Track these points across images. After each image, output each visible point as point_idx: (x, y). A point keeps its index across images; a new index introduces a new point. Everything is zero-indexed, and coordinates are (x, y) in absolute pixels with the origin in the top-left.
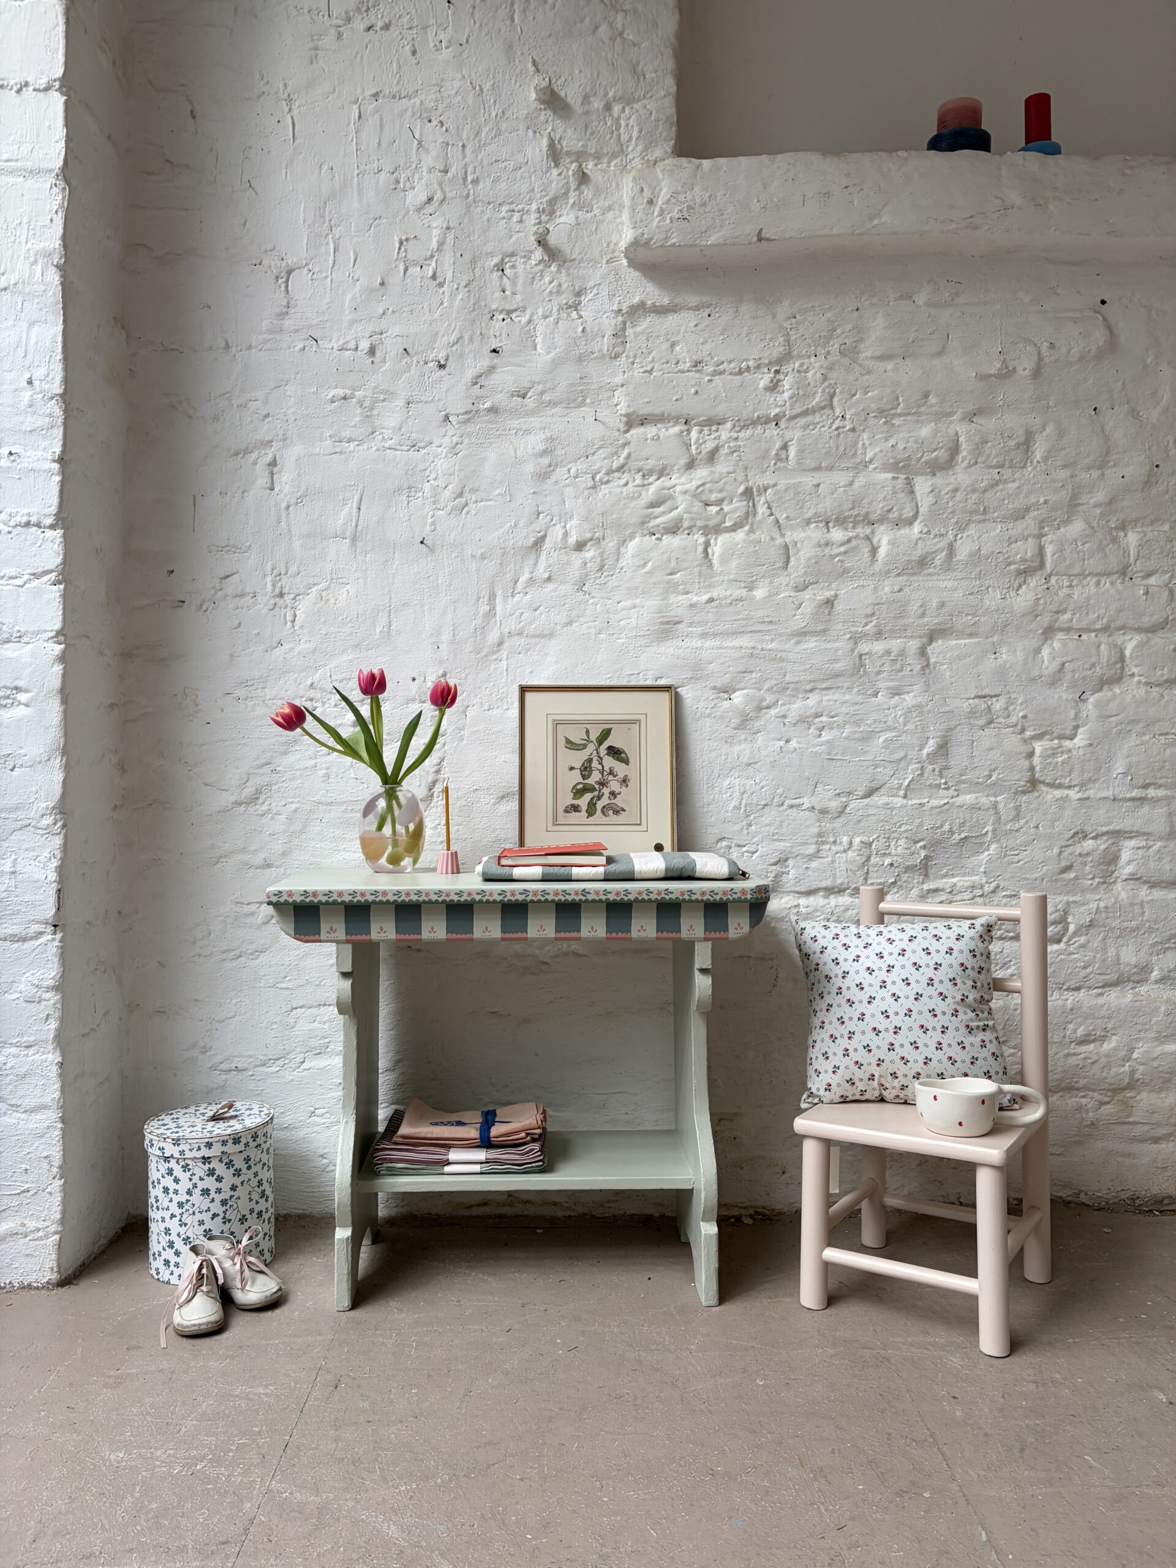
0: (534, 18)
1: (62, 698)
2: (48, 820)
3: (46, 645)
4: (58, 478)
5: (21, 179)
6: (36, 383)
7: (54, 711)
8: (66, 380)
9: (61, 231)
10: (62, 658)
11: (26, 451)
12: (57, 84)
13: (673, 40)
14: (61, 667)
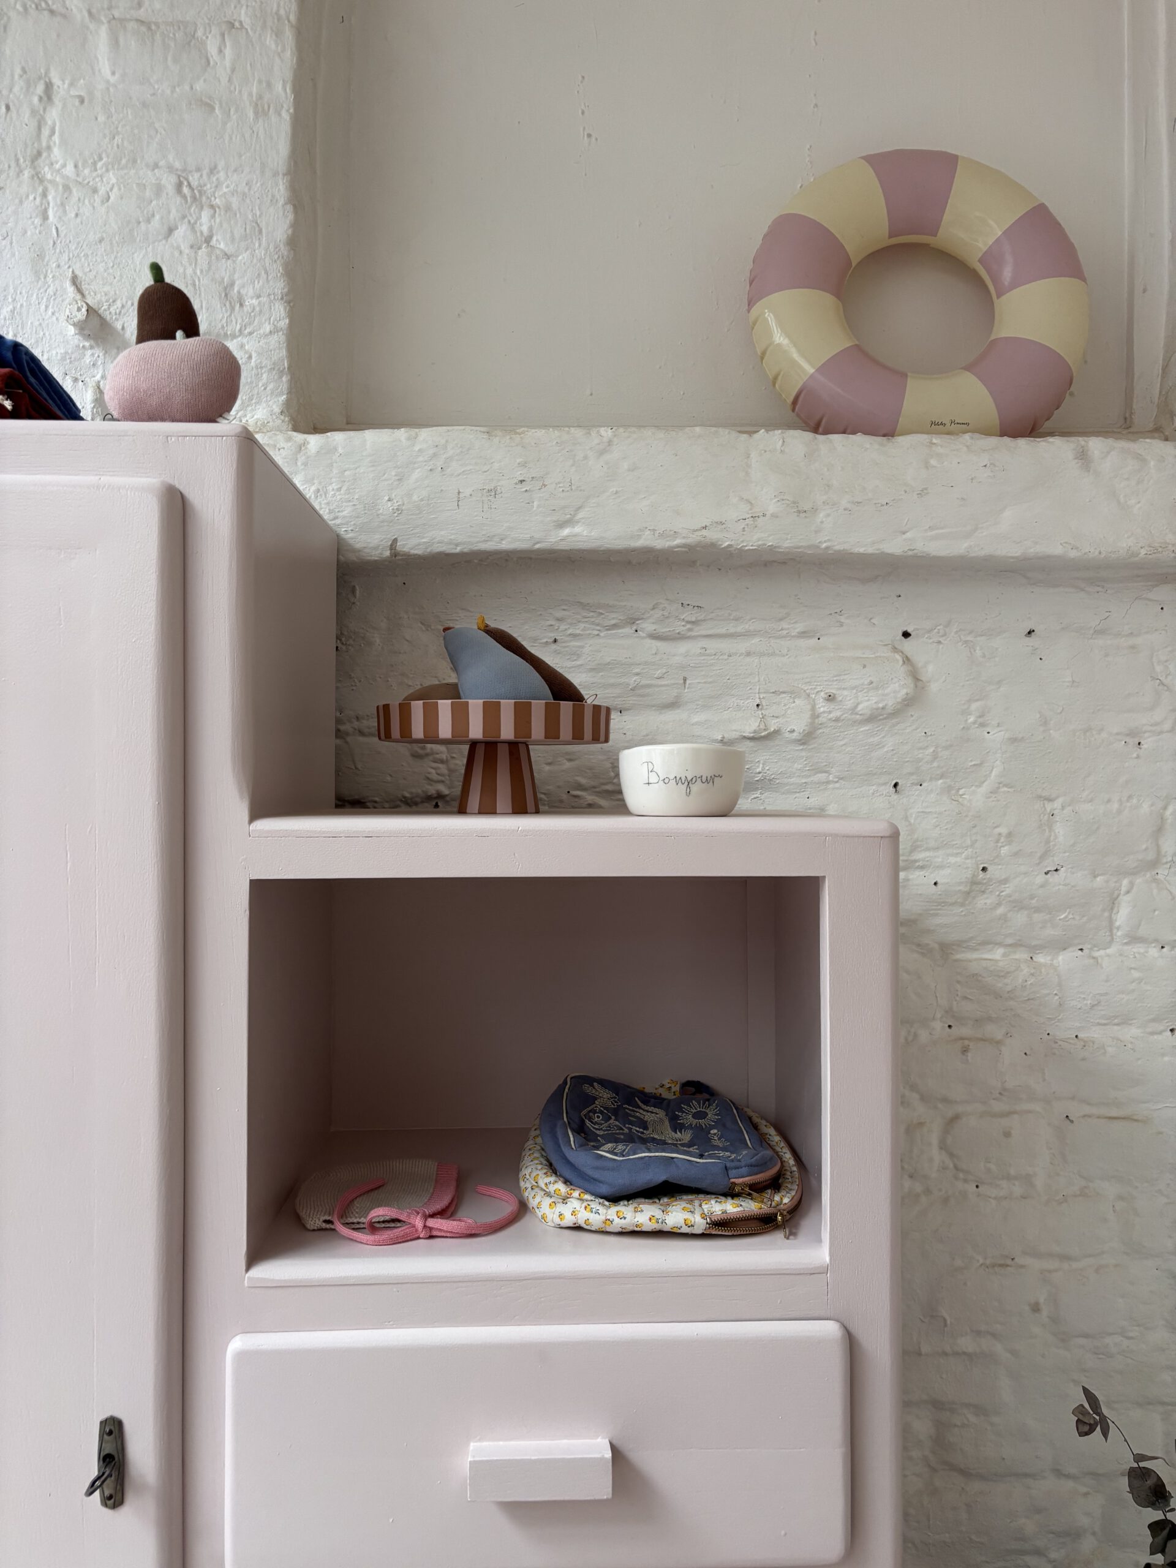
0: (77, 215)
13: (284, 250)
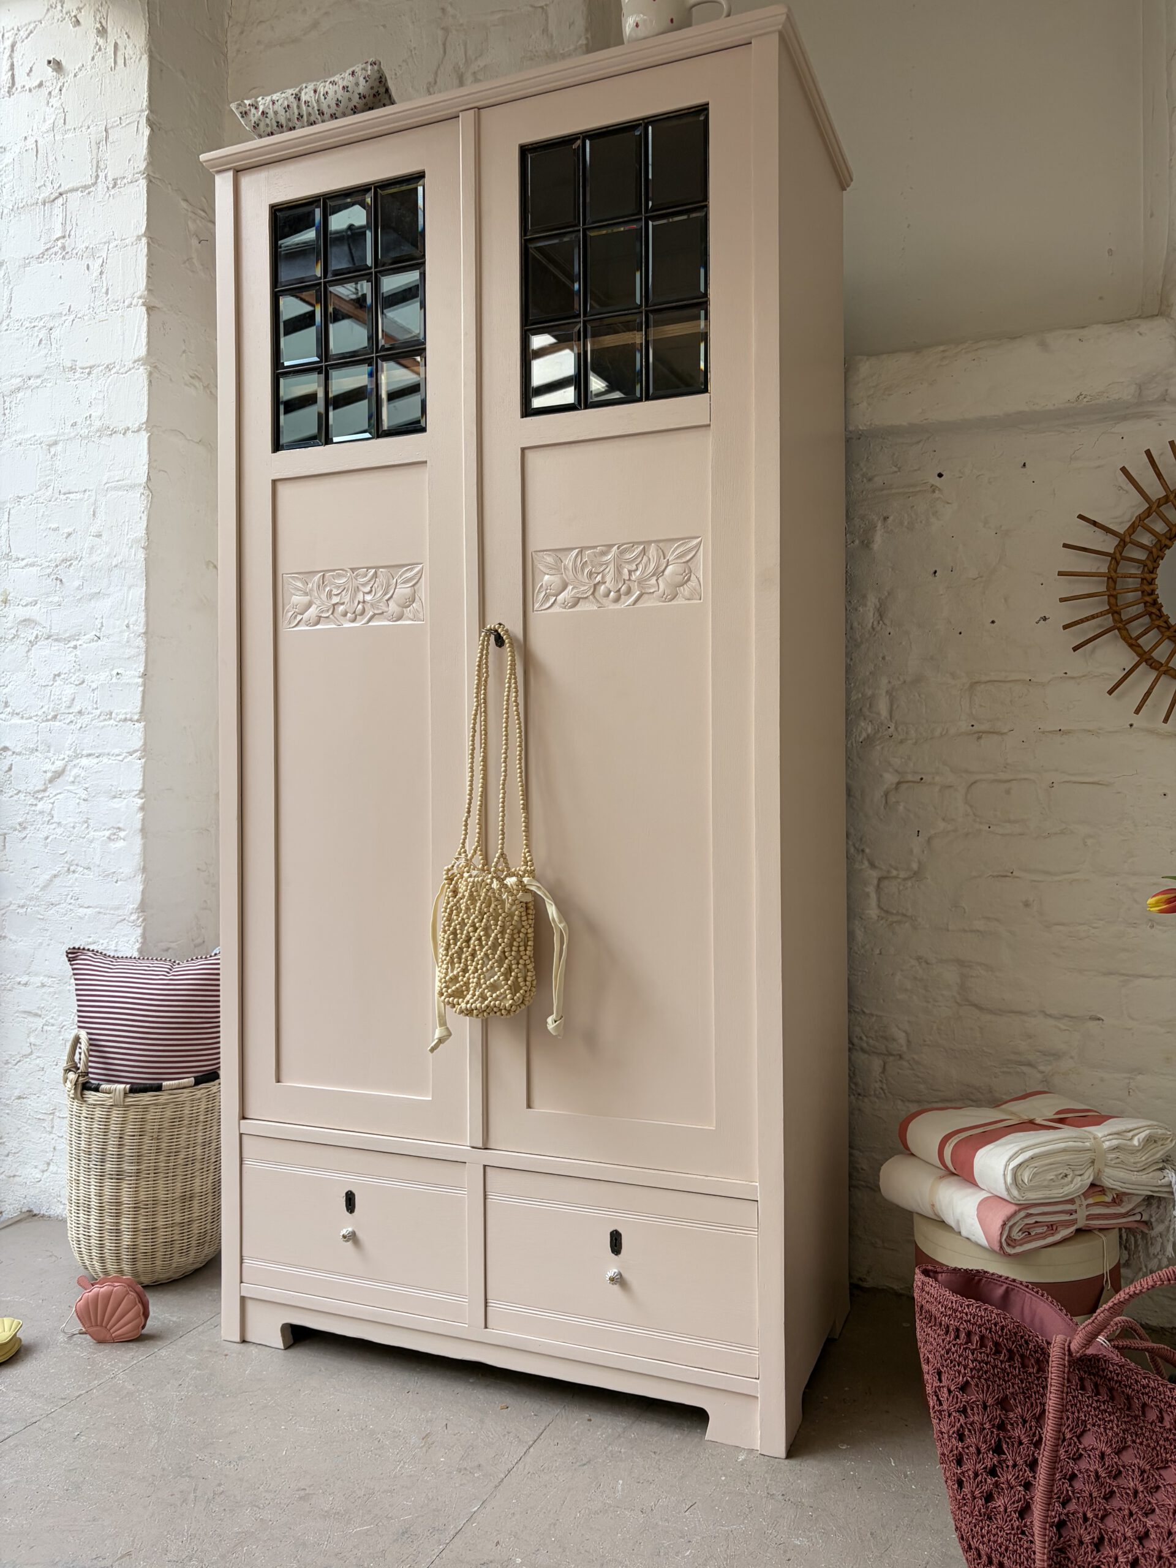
1: (142, 835)
2: (134, 917)
3: (134, 799)
4: (141, 689)
5: (125, 492)
6: (131, 626)
7: (138, 842)
8: (147, 624)
9: (145, 526)
10: (142, 808)
11: (125, 671)
12: (144, 426)
14: (141, 815)
